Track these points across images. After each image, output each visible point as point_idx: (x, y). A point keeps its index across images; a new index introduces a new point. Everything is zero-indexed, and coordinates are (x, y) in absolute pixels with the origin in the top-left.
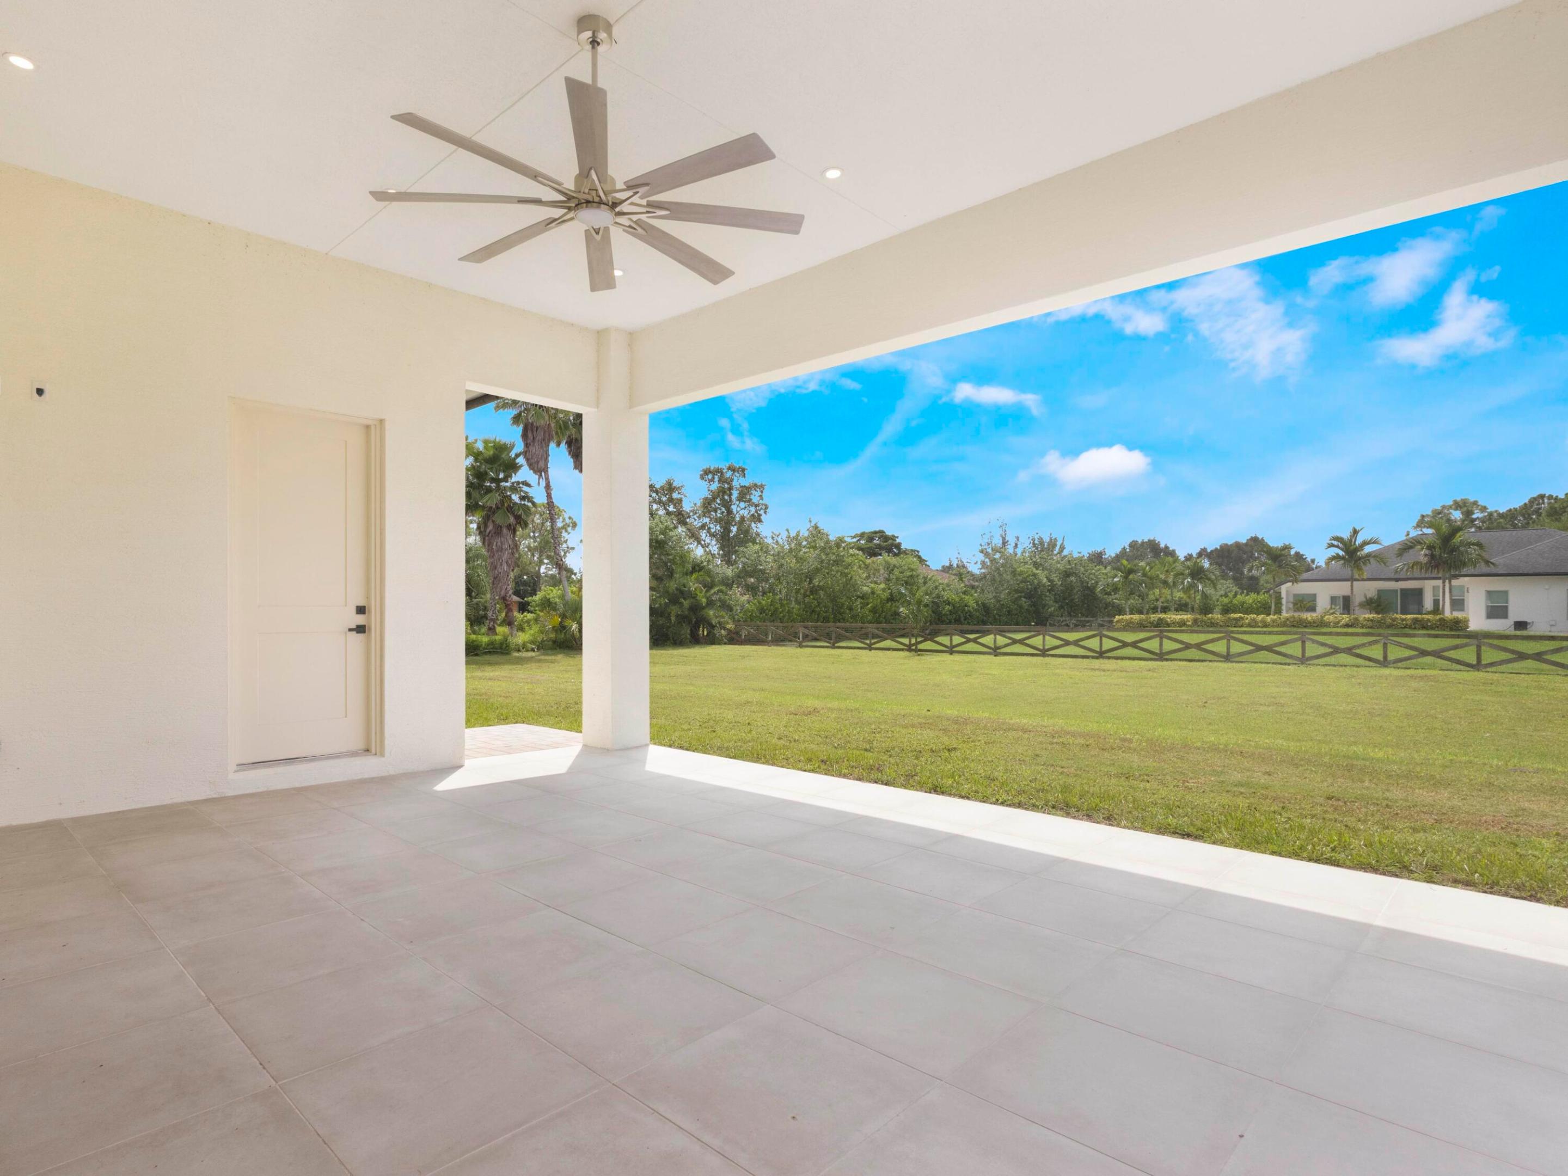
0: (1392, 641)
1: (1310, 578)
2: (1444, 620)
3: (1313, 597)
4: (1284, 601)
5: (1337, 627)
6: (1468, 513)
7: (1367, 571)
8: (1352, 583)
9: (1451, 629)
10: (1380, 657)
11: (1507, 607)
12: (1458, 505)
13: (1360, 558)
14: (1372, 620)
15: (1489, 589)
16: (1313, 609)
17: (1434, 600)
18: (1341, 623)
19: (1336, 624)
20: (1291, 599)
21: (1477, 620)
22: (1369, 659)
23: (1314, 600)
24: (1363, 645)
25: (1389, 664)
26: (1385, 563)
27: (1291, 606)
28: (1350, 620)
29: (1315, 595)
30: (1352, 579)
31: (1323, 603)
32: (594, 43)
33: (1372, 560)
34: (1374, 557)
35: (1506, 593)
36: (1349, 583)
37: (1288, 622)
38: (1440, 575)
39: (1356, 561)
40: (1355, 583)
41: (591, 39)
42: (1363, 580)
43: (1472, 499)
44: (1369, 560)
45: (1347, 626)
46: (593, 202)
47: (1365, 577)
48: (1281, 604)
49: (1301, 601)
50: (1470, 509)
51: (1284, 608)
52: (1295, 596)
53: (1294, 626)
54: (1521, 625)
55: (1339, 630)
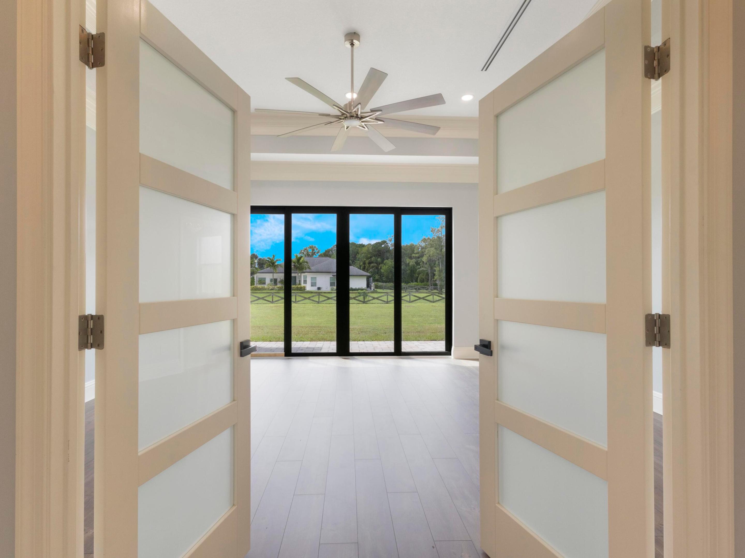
0: (275, 295)
1: (264, 272)
2: (298, 287)
3: (265, 279)
4: (255, 280)
5: (269, 290)
6: (313, 250)
8: (273, 274)
9: (300, 290)
10: (271, 300)
11: (316, 282)
12: (310, 247)
13: (275, 266)
14: (279, 288)
15: (312, 277)
16: (265, 283)
18: (270, 289)
19: (268, 289)
20: (258, 280)
21: (309, 287)
22: (268, 301)
23: (265, 280)
24: (266, 296)
25: (274, 302)
27: (258, 282)
28: (272, 287)
29: (265, 278)
30: (273, 273)
31: (268, 281)
33: (279, 266)
35: (316, 278)
36: (272, 274)
37: (254, 289)
38: (297, 272)
39: (274, 267)
40: (274, 274)
42: (276, 273)
43: (314, 246)
44: (278, 266)
45: (272, 290)
47: (277, 272)
48: (254, 281)
49: (261, 281)
50: (313, 249)
51: (255, 283)
52: (259, 278)
53: (255, 290)
54: (319, 288)
55: (269, 291)
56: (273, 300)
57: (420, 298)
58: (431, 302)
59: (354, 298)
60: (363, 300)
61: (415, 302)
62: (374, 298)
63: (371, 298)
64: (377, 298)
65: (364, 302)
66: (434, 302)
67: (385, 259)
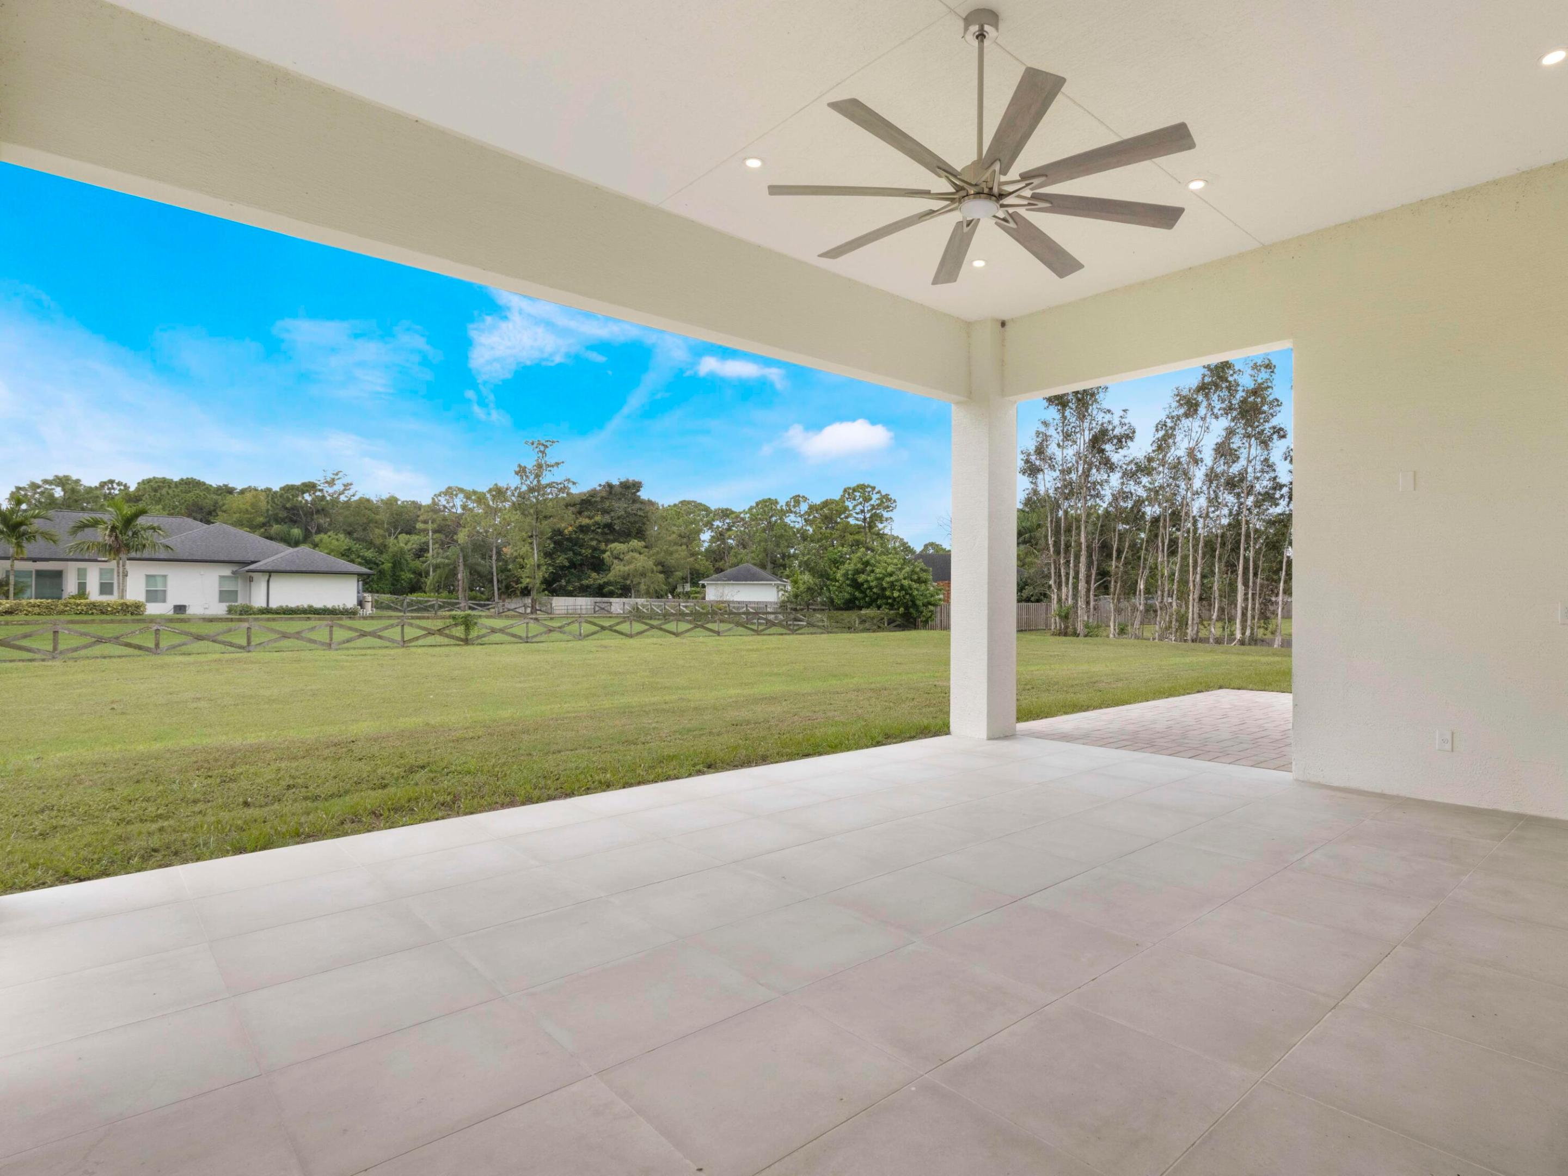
7: (30, 548)
11: (165, 591)
13: (24, 534)
15: (148, 573)
17: (79, 584)
22: (139, 648)
26: (54, 542)
32: (981, 36)
34: (42, 533)
39: (18, 538)
41: (977, 33)
46: (983, 193)
54: (180, 609)
56: (157, 645)
57: (603, 628)
58: (626, 635)
59: (439, 630)
60: (463, 636)
61: (590, 637)
62: (493, 631)
63: (484, 631)
64: (502, 631)
65: (466, 641)
66: (631, 636)
67: (314, 531)
